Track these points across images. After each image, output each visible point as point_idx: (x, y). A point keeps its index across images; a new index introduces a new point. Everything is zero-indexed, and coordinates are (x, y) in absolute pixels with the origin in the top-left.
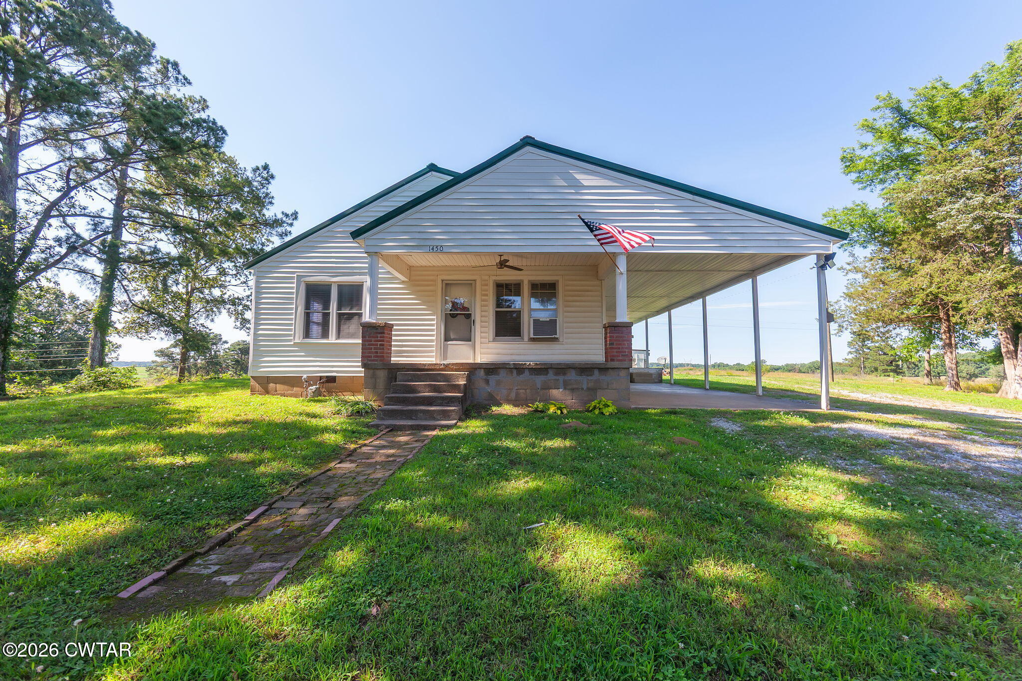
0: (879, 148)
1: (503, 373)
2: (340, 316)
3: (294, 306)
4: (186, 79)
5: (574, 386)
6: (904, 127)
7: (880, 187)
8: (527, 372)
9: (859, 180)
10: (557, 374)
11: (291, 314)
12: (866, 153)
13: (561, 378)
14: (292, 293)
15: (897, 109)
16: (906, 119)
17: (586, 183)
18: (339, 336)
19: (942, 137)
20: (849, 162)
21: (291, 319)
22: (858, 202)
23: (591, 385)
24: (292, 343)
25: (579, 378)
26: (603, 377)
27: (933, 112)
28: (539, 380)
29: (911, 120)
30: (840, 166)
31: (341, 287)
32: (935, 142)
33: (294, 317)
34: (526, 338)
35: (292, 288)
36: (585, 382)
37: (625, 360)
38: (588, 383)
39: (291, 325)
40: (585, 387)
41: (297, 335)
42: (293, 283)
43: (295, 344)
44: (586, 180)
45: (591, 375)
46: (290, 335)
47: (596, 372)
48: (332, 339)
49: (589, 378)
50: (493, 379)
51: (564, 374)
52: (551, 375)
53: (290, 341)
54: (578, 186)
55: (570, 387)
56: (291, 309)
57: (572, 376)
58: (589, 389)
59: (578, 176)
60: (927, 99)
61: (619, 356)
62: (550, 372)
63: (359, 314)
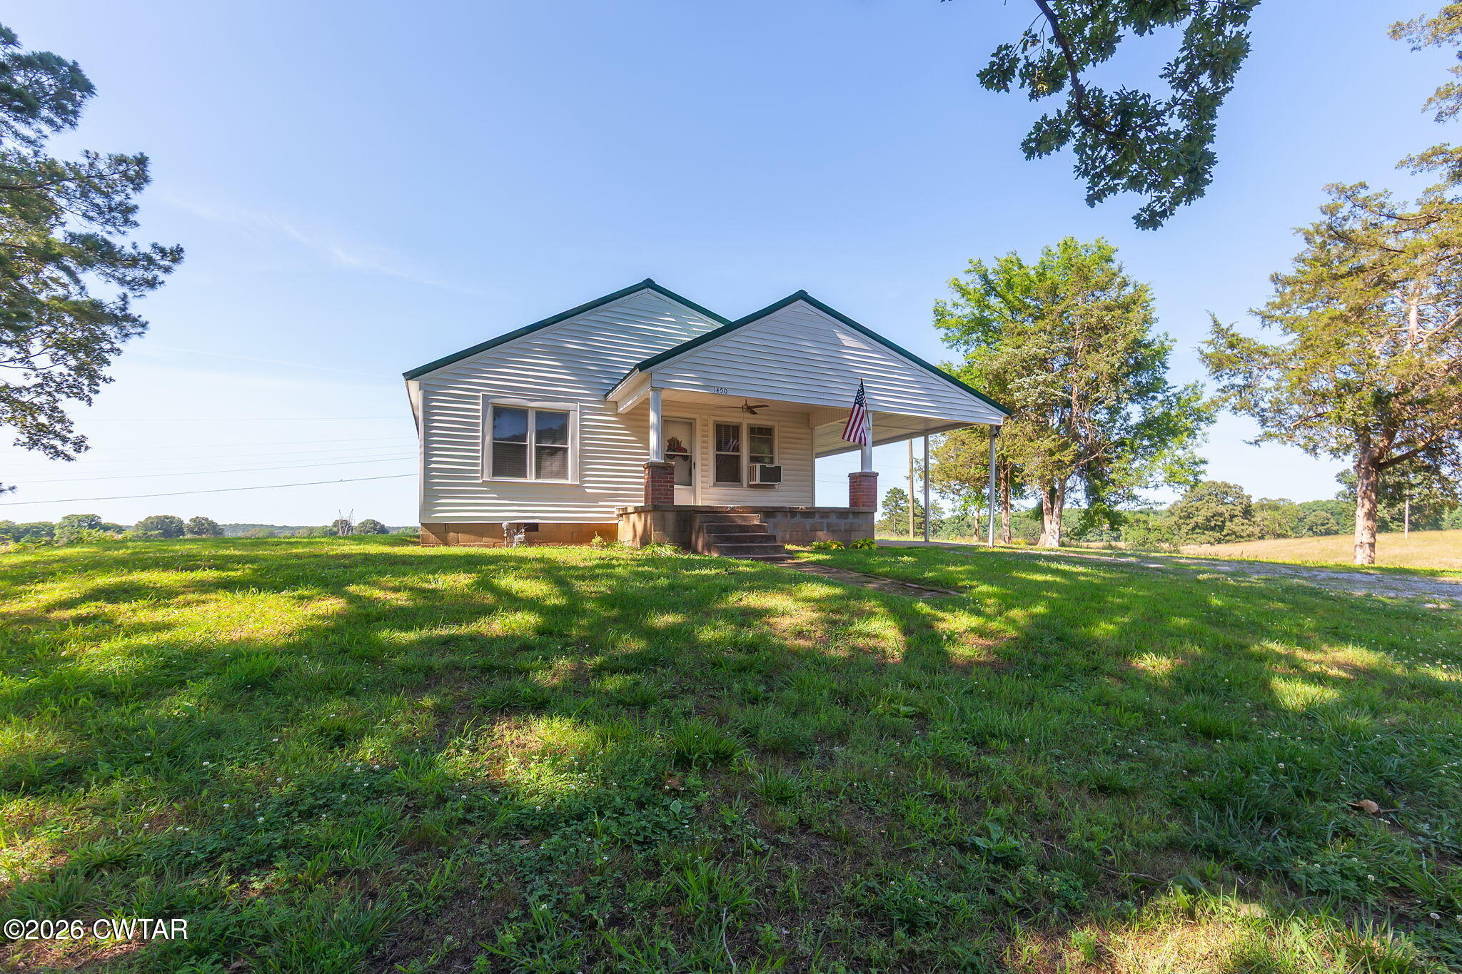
0: (967, 311)
1: (779, 515)
2: (539, 450)
3: (480, 434)
5: (836, 528)
6: (988, 294)
7: (964, 348)
8: (798, 515)
9: (947, 338)
10: (822, 517)
11: (477, 444)
12: (958, 312)
13: (825, 521)
14: (477, 417)
15: (984, 277)
16: (990, 288)
18: (538, 476)
19: (1014, 310)
20: (940, 316)
21: (477, 451)
22: (946, 362)
23: (847, 527)
24: (480, 481)
25: (838, 521)
26: (856, 521)
27: (1010, 286)
29: (994, 289)
30: (932, 318)
31: (541, 414)
32: (1007, 312)
33: (480, 448)
34: (745, 485)
35: (477, 411)
36: (843, 523)
39: (477, 458)
40: (843, 529)
41: (485, 472)
42: (477, 404)
43: (484, 484)
44: (847, 340)
45: (844, 519)
46: (476, 471)
47: (849, 515)
48: (531, 478)
49: (843, 521)
51: (827, 517)
52: (817, 519)
53: (476, 478)
55: (832, 528)
56: (476, 437)
57: (833, 519)
58: (846, 531)
59: (840, 336)
60: (1005, 272)
62: (817, 515)
63: (565, 450)
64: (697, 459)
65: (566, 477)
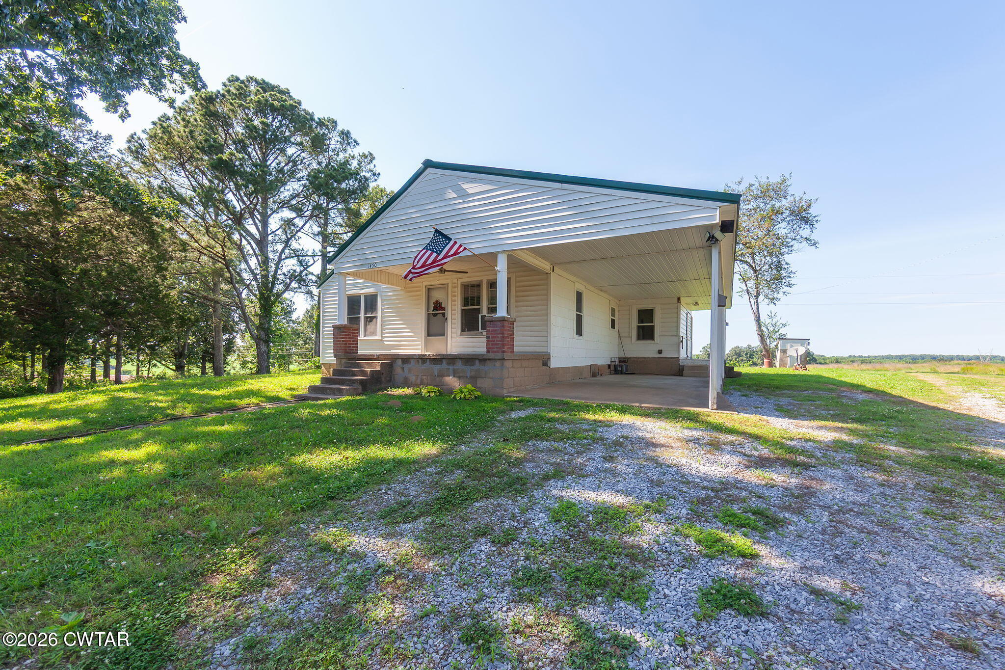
1: (413, 362)
2: (365, 319)
4: (355, 141)
5: (461, 375)
8: (428, 362)
10: (448, 364)
13: (451, 367)
17: (470, 191)
23: (473, 373)
25: (464, 367)
26: (482, 367)
28: (436, 368)
31: (366, 297)
36: (468, 370)
37: (498, 352)
38: (471, 372)
40: (468, 376)
44: (471, 188)
45: (473, 365)
47: (477, 362)
48: (362, 336)
49: (472, 367)
50: (407, 366)
51: (454, 364)
52: (444, 365)
54: (464, 195)
55: (458, 375)
57: (459, 365)
58: (471, 378)
59: (466, 186)
61: (493, 348)
62: (444, 362)
63: (376, 317)
64: (449, 315)
65: (376, 335)
